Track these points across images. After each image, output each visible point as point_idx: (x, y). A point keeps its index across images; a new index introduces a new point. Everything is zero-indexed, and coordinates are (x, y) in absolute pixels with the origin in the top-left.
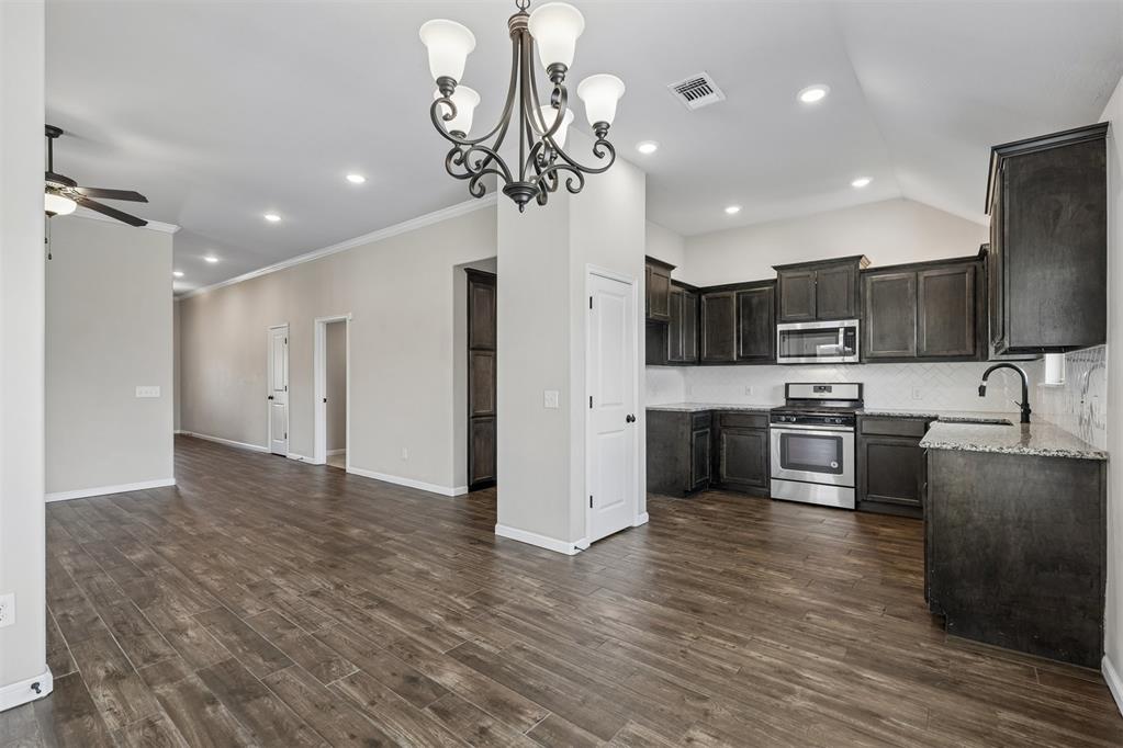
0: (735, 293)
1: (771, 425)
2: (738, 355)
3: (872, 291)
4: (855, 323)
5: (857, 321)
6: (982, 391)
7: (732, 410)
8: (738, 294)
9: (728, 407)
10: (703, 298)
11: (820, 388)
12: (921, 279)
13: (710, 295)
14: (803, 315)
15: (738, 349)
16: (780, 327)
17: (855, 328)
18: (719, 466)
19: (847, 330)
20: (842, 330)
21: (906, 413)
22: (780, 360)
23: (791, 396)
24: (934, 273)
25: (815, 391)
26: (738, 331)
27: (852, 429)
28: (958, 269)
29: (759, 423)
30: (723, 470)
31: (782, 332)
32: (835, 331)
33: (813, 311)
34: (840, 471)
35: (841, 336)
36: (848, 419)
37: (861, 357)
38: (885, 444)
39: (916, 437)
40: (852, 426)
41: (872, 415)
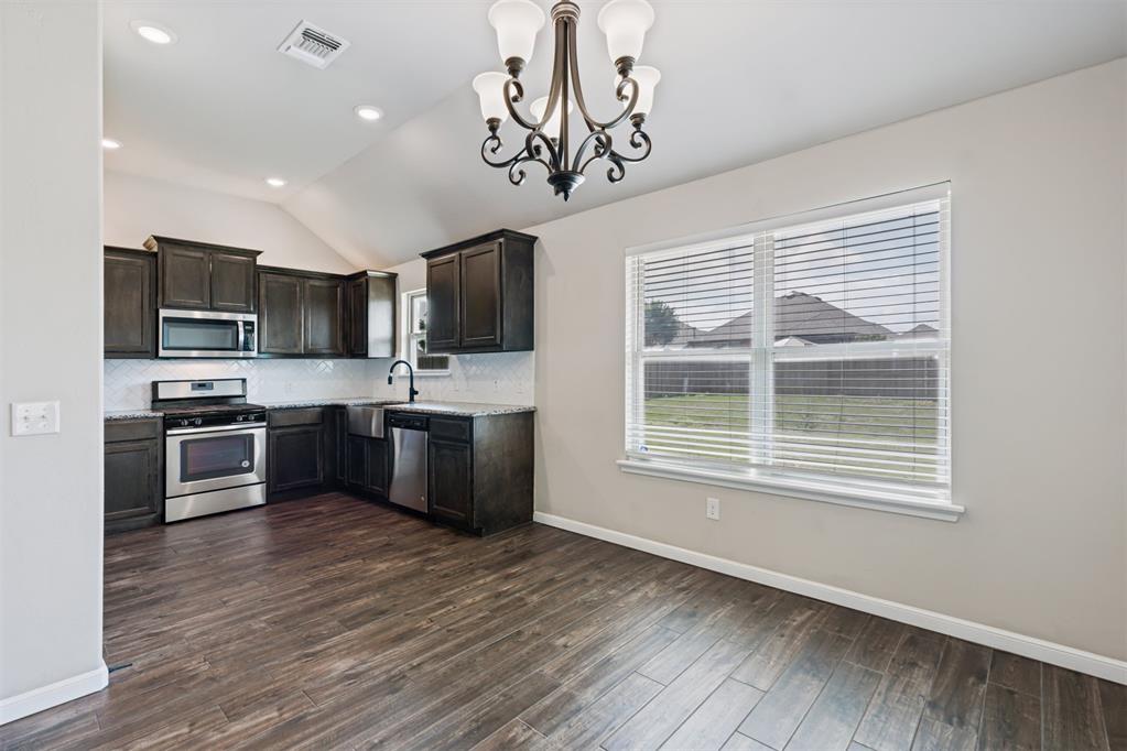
1: (168, 432)
3: (267, 288)
4: (253, 318)
5: (256, 316)
6: (390, 380)
11: (201, 385)
12: (307, 285)
14: (192, 302)
16: (163, 313)
17: (253, 323)
19: (246, 323)
20: (240, 324)
21: (309, 403)
22: (162, 353)
23: (161, 396)
24: (317, 283)
25: (193, 389)
27: (265, 424)
28: (333, 283)
29: (145, 433)
31: (164, 318)
32: (235, 323)
33: (207, 300)
34: (250, 469)
35: (241, 329)
36: (260, 414)
37: (259, 352)
38: (292, 434)
39: (316, 424)
40: (264, 421)
41: (281, 409)
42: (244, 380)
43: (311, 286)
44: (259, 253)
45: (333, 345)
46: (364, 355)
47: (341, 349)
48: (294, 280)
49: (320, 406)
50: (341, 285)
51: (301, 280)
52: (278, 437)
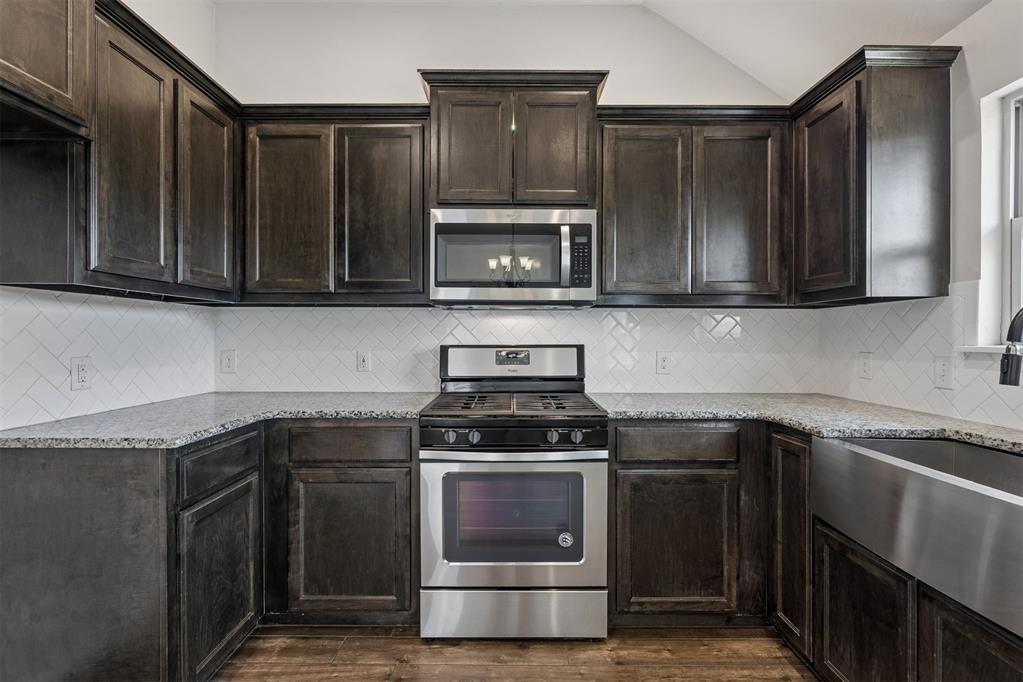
0: (331, 131)
1: (423, 454)
2: (339, 279)
3: (614, 154)
4: (586, 216)
5: (594, 212)
7: (322, 418)
8: (340, 134)
9: (311, 410)
10: (252, 132)
12: (698, 140)
13: (271, 128)
14: (486, 192)
15: (340, 265)
16: (437, 216)
17: (589, 227)
18: (286, 567)
19: (577, 230)
20: (565, 230)
22: (435, 293)
23: (453, 372)
24: (720, 133)
25: (500, 361)
26: (339, 221)
27: (604, 454)
29: (390, 448)
30: (298, 577)
32: (553, 230)
33: (506, 185)
34: (575, 553)
35: (566, 244)
36: (598, 430)
37: (601, 290)
38: (664, 481)
39: (722, 465)
40: (602, 447)
41: (640, 421)
42: (580, 349)
43: (708, 140)
44: (603, 75)
45: (757, 274)
46: (853, 292)
47: (776, 283)
48: (670, 130)
49: (730, 420)
50: (776, 132)
51: (686, 130)
52: (635, 488)
